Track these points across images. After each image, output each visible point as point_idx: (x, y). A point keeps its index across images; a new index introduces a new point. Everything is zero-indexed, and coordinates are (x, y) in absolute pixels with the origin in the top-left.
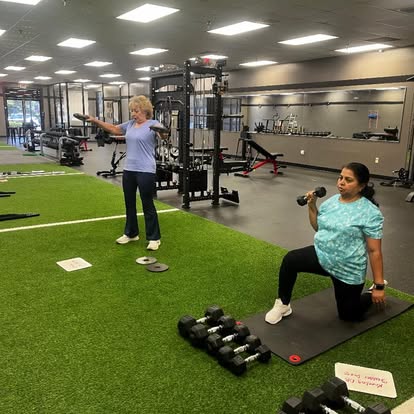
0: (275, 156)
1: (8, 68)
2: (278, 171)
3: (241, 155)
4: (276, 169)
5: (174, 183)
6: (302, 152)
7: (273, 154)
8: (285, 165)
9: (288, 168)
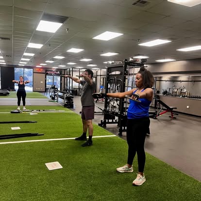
0: (172, 108)
1: (47, 62)
2: (174, 116)
3: (154, 106)
4: (172, 115)
5: (116, 121)
6: (188, 107)
7: (171, 107)
8: (178, 113)
9: (179, 115)
